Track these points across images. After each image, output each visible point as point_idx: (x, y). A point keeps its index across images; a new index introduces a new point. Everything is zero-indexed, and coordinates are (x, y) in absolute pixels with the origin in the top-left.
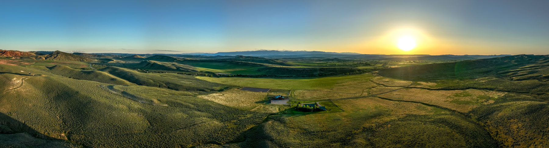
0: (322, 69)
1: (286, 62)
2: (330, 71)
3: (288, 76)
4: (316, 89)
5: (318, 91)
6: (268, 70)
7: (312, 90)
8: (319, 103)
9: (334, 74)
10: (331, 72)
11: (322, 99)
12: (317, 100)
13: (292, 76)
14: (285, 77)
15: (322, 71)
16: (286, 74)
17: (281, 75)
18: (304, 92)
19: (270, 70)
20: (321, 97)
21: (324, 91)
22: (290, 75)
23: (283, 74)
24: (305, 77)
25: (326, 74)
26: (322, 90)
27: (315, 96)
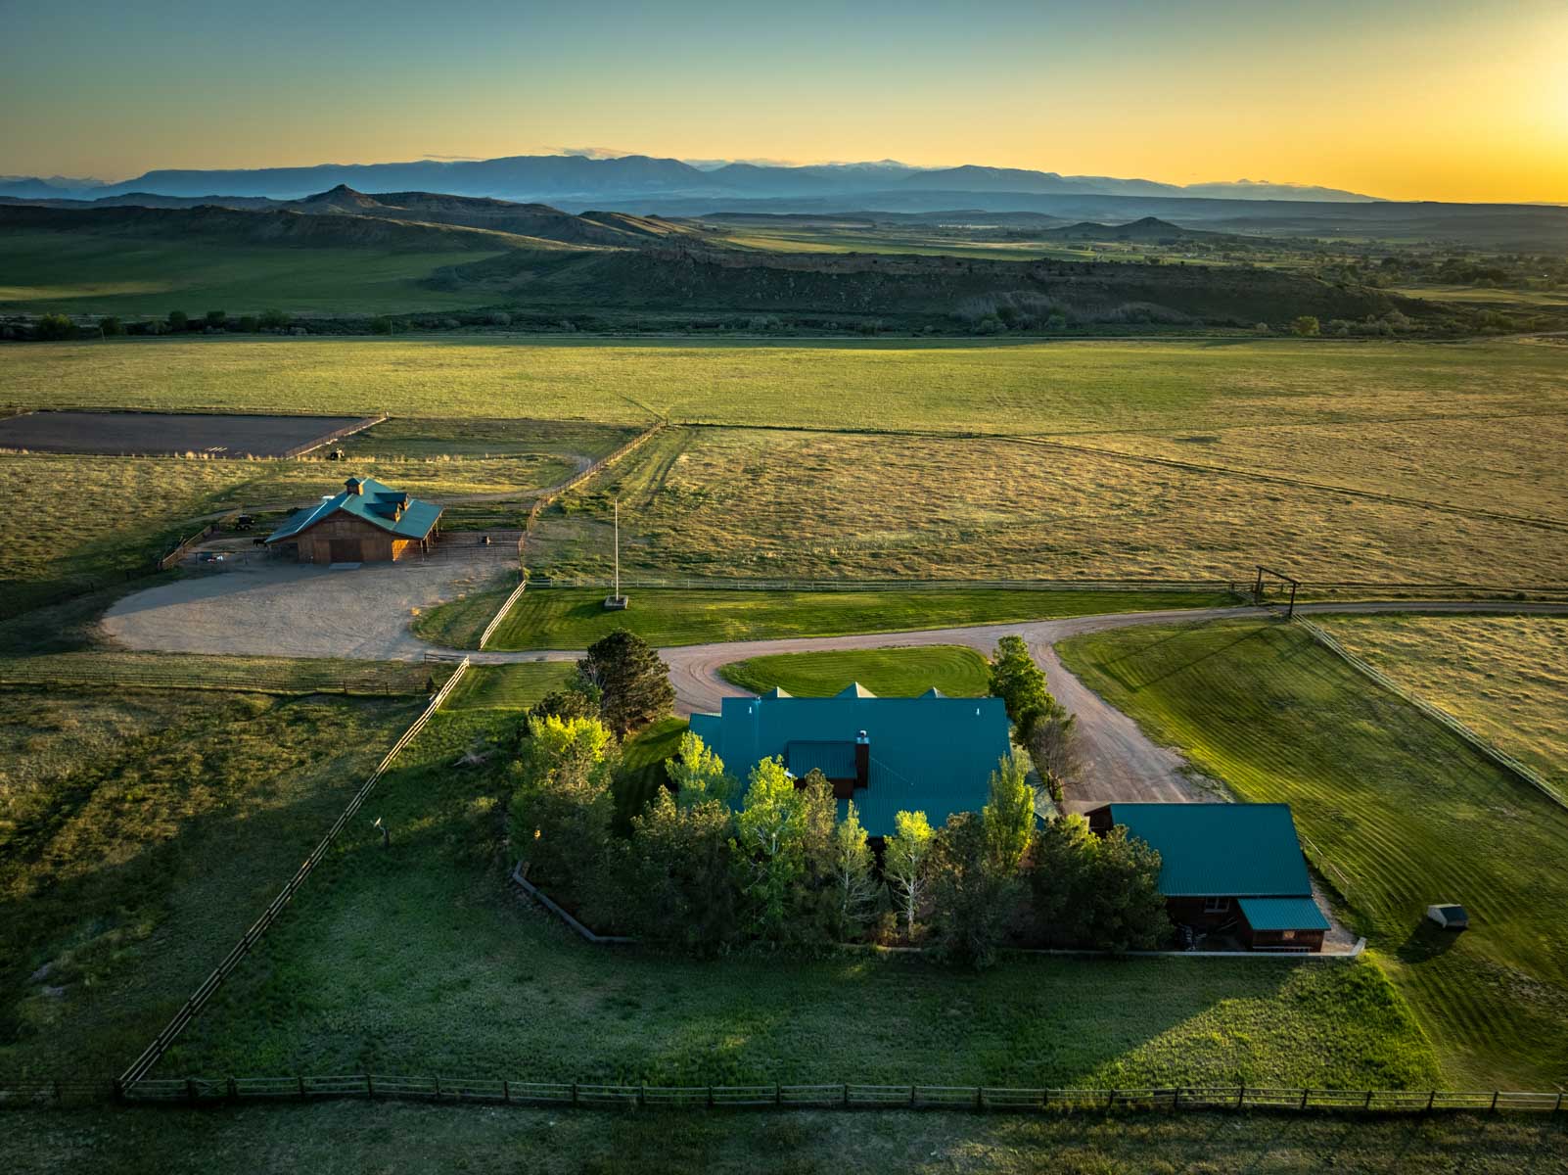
0: (1042, 273)
1: (728, 233)
2: (1118, 293)
3: (708, 318)
4: (987, 429)
5: (1015, 455)
6: (528, 276)
7: (937, 436)
8: (1070, 651)
9: (1154, 321)
10: (1128, 306)
11: (1104, 570)
12: (1021, 574)
13: (744, 326)
14: (680, 327)
15: (1042, 286)
16: (697, 310)
17: (639, 317)
18: (822, 458)
19: (548, 280)
20: (1073, 525)
21: (1100, 453)
22: (730, 316)
23: (658, 308)
24: (871, 331)
25: (1079, 315)
26: (1066, 441)
27: (982, 516)
